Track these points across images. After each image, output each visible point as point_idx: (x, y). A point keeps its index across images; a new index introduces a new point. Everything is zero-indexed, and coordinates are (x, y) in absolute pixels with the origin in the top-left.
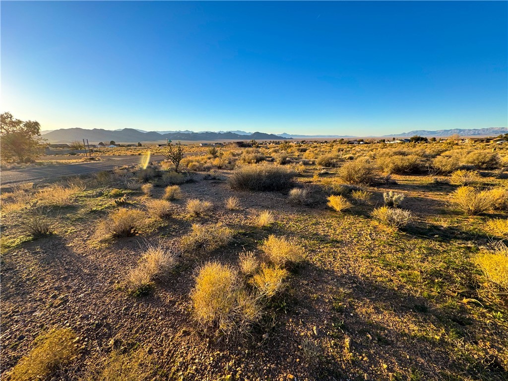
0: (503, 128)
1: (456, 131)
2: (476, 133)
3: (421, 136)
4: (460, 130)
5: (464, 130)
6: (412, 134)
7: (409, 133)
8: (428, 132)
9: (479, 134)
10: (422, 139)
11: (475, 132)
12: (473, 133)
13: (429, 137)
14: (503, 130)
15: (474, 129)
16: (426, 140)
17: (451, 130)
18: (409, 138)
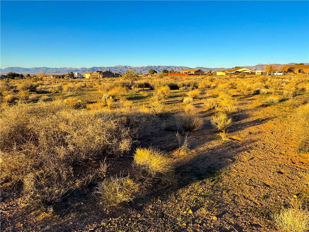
0: (71, 68)
1: (44, 69)
2: (58, 71)
3: (17, 73)
4: (47, 69)
5: (49, 69)
6: (8, 70)
7: (5, 69)
8: (24, 69)
9: (59, 72)
10: (18, 75)
11: (56, 70)
12: (55, 71)
13: (25, 74)
14: (71, 69)
15: (56, 68)
16: (22, 76)
17: (40, 68)
18: (6, 75)
